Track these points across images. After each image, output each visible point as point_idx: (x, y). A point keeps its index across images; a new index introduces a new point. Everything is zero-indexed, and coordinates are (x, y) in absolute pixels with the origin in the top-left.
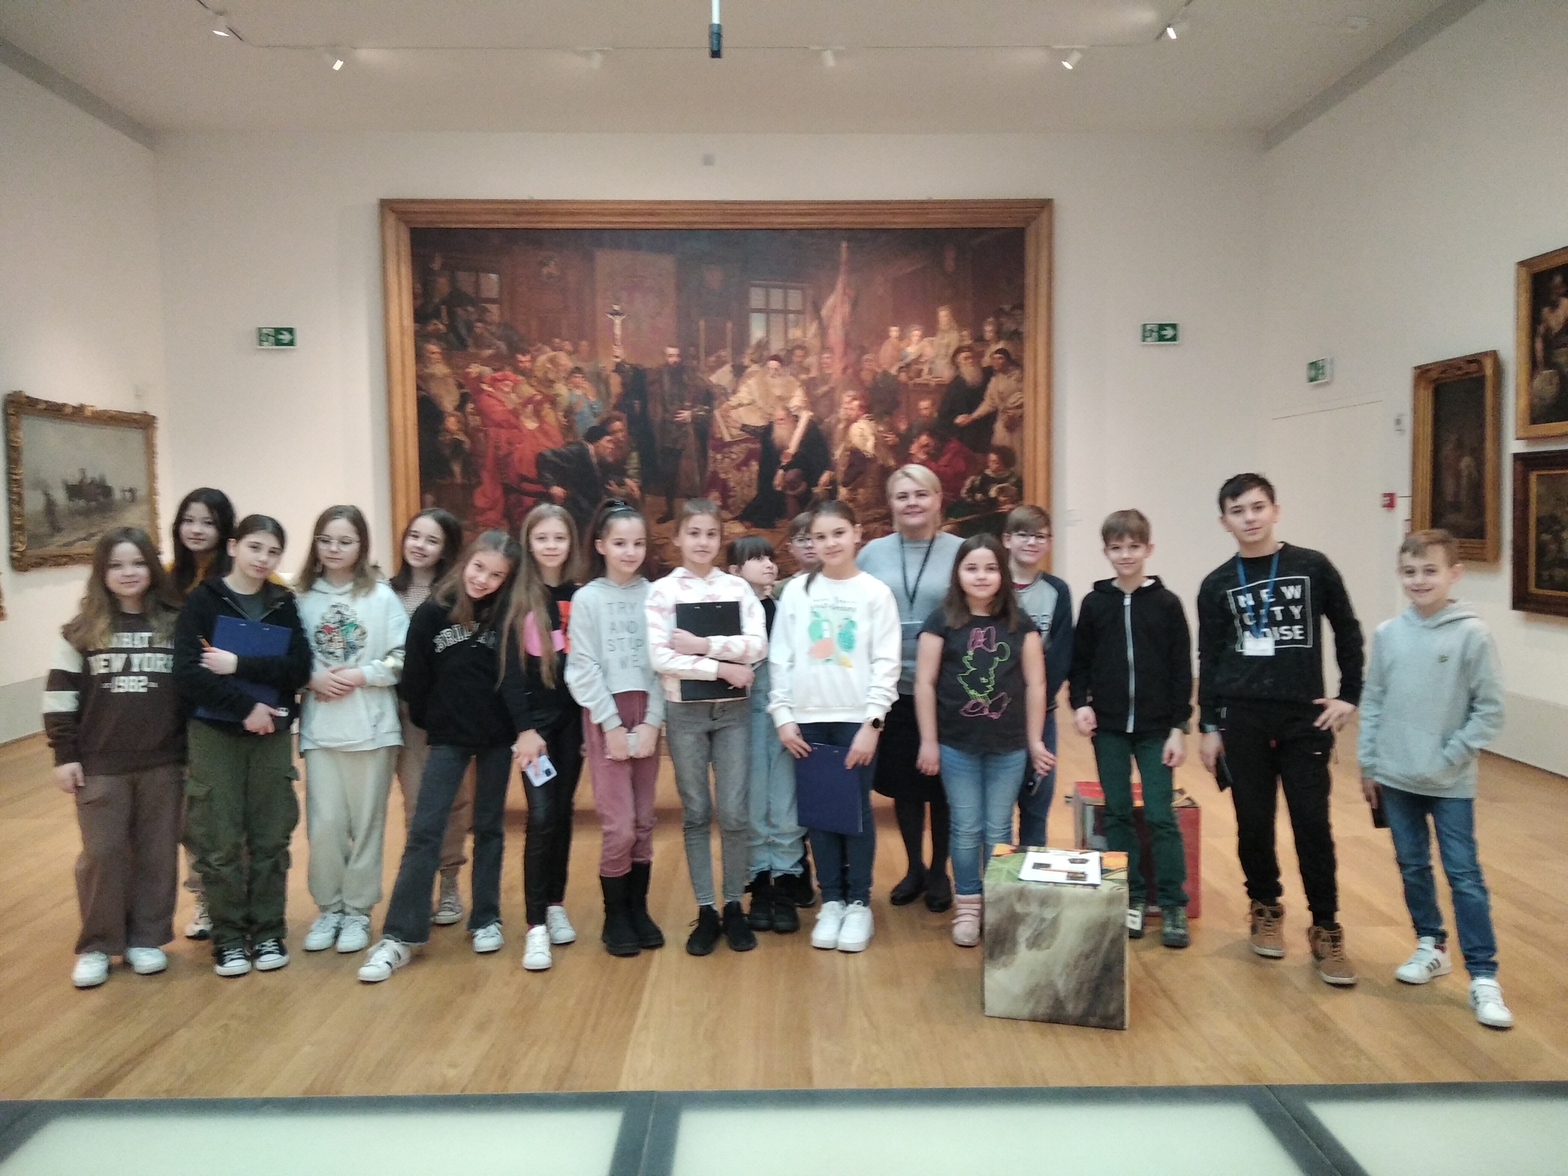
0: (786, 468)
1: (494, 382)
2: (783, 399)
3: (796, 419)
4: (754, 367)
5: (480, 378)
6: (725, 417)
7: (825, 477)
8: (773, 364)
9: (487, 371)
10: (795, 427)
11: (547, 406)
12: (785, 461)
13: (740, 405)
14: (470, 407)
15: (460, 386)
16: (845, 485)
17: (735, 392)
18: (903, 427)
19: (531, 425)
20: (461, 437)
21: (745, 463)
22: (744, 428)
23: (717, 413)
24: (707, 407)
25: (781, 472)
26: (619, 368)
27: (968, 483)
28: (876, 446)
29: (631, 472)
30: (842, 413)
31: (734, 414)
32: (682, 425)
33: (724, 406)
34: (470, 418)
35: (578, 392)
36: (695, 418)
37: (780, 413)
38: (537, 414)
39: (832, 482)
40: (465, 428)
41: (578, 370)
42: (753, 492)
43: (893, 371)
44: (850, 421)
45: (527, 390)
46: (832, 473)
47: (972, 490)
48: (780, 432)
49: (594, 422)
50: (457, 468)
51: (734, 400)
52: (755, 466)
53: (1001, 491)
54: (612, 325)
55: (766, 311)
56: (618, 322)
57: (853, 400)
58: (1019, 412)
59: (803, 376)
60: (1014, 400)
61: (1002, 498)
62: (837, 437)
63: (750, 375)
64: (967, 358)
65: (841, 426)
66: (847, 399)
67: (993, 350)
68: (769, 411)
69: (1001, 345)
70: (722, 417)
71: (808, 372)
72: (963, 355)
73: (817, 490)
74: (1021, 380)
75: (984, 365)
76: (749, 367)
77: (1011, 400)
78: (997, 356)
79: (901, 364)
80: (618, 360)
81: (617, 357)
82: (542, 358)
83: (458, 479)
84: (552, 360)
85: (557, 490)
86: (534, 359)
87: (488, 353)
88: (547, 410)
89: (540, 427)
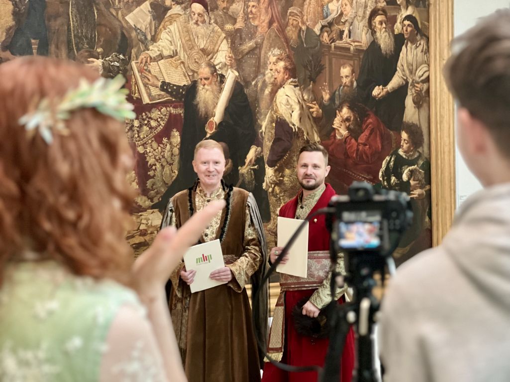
2: (208, 53)
3: (222, 79)
6: (144, 71)
7: (252, 153)
10: (221, 90)
12: (210, 132)
27: (384, 164)
28: (301, 117)
30: (268, 76)
33: (143, 56)
43: (317, 30)
44: (276, 87)
47: (388, 173)
53: (411, 174)
57: (279, 59)
58: (425, 86)
59: (229, 27)
60: (421, 73)
61: (412, 182)
62: (263, 104)
63: (172, 20)
64: (381, 23)
65: (267, 91)
66: (273, 59)
67: (404, 16)
68: (193, 67)
69: (410, 11)
70: (140, 71)
71: (234, 21)
72: (378, 18)
73: (243, 170)
74: (427, 51)
75: (396, 32)
76: (170, 8)
77: (419, 73)
78: (407, 22)
79: (324, 22)
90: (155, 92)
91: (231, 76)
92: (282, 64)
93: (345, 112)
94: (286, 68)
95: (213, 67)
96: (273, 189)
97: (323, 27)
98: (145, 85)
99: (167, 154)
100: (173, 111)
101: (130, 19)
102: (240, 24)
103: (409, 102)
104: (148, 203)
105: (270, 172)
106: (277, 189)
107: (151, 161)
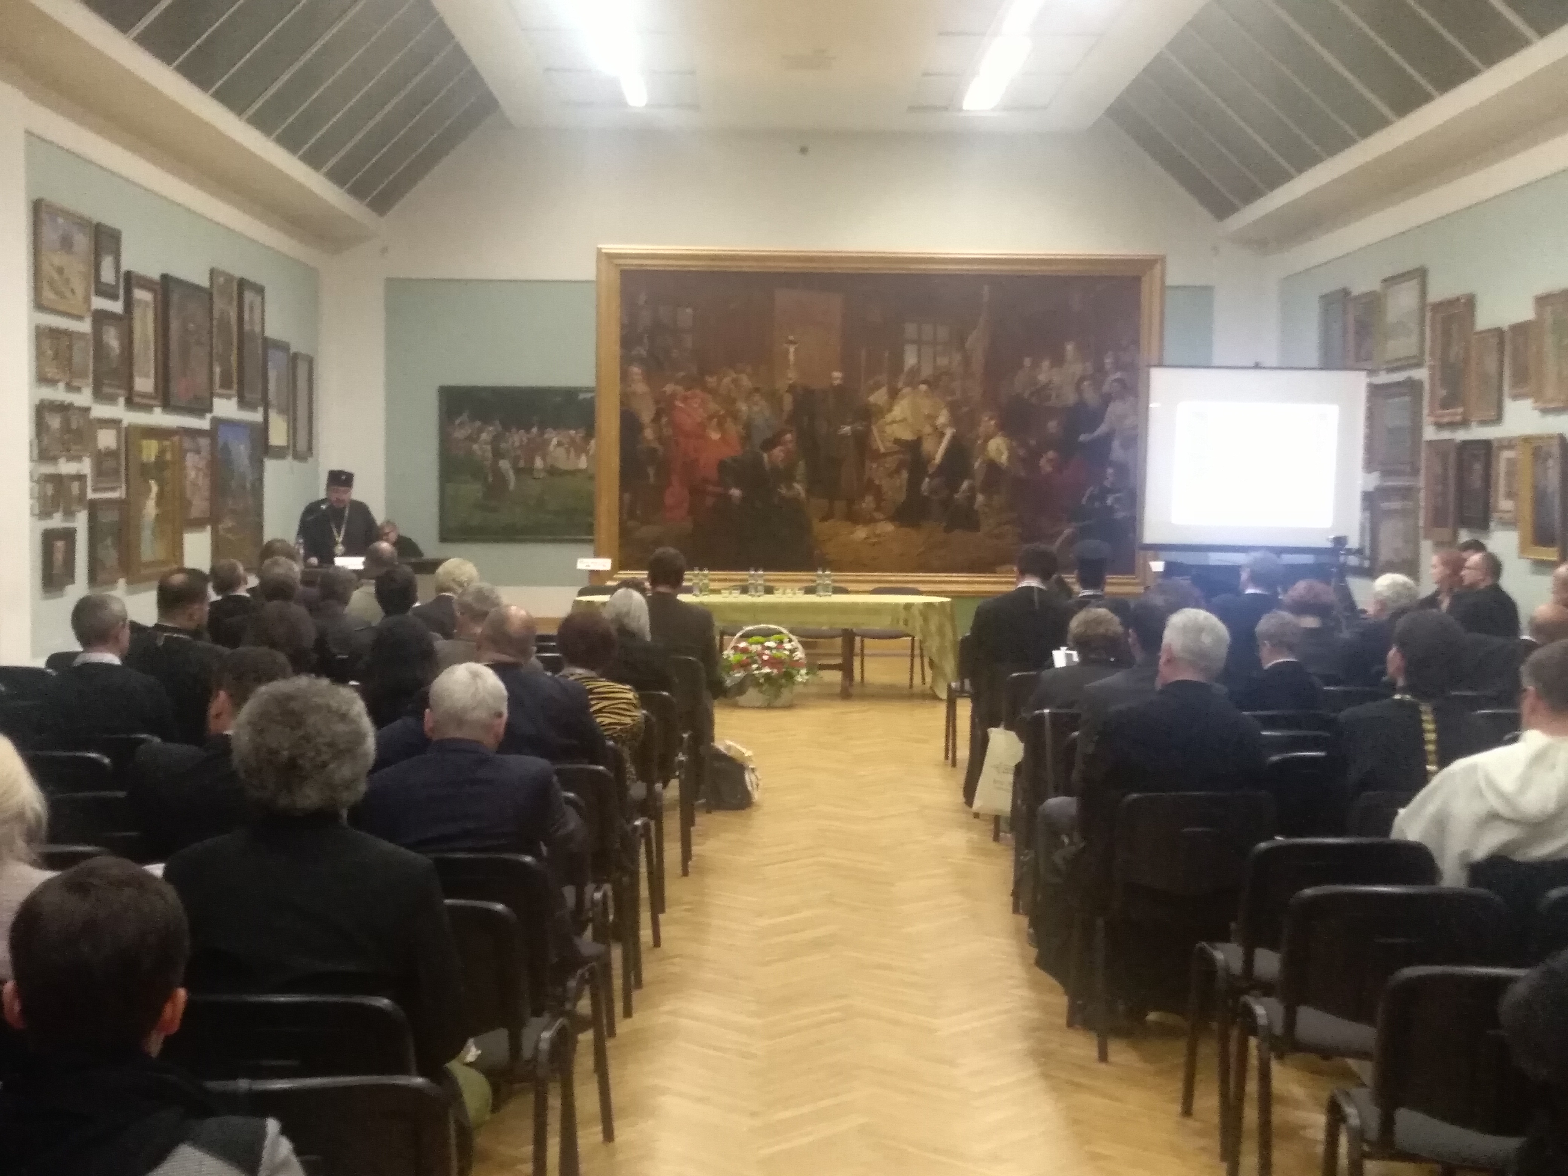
0: (932, 477)
1: (685, 399)
2: (932, 418)
4: (907, 390)
5: (673, 396)
6: (882, 432)
7: (965, 485)
8: (923, 387)
9: (679, 389)
10: (940, 443)
11: (729, 419)
12: (931, 470)
13: (894, 422)
14: (664, 420)
15: (657, 402)
16: (983, 491)
17: (890, 410)
19: (715, 436)
20: (655, 445)
21: (898, 471)
22: (897, 441)
23: (874, 429)
24: (864, 423)
26: (791, 389)
27: (1088, 493)
28: (1010, 458)
29: (798, 478)
30: (982, 429)
31: (889, 430)
32: (844, 437)
33: (881, 422)
34: (665, 430)
35: (756, 409)
36: (854, 432)
37: (928, 429)
38: (721, 426)
39: (972, 489)
40: (660, 439)
41: (757, 390)
42: (902, 497)
43: (1026, 395)
44: (988, 438)
45: (713, 406)
46: (971, 481)
47: (1092, 498)
48: (927, 445)
49: (769, 434)
50: (651, 471)
51: (889, 418)
52: (905, 475)
53: (1118, 500)
54: (787, 352)
55: (918, 342)
56: (792, 349)
57: (991, 419)
58: (1133, 433)
59: (948, 398)
60: (1129, 422)
62: (977, 450)
63: (903, 397)
64: (1089, 386)
65: (980, 441)
66: (985, 418)
67: (1111, 380)
68: (919, 427)
70: (878, 431)
71: (953, 394)
73: (957, 496)
74: (1135, 405)
75: (1104, 392)
76: (902, 389)
77: (1127, 422)
79: (1032, 390)
80: (791, 382)
81: (790, 379)
82: (727, 380)
83: (652, 480)
84: (735, 381)
85: (736, 492)
86: (720, 380)
87: (682, 374)
88: (729, 424)
89: (723, 438)
95: (935, 427)
96: (983, 509)
97: (1031, 393)
102: (958, 396)
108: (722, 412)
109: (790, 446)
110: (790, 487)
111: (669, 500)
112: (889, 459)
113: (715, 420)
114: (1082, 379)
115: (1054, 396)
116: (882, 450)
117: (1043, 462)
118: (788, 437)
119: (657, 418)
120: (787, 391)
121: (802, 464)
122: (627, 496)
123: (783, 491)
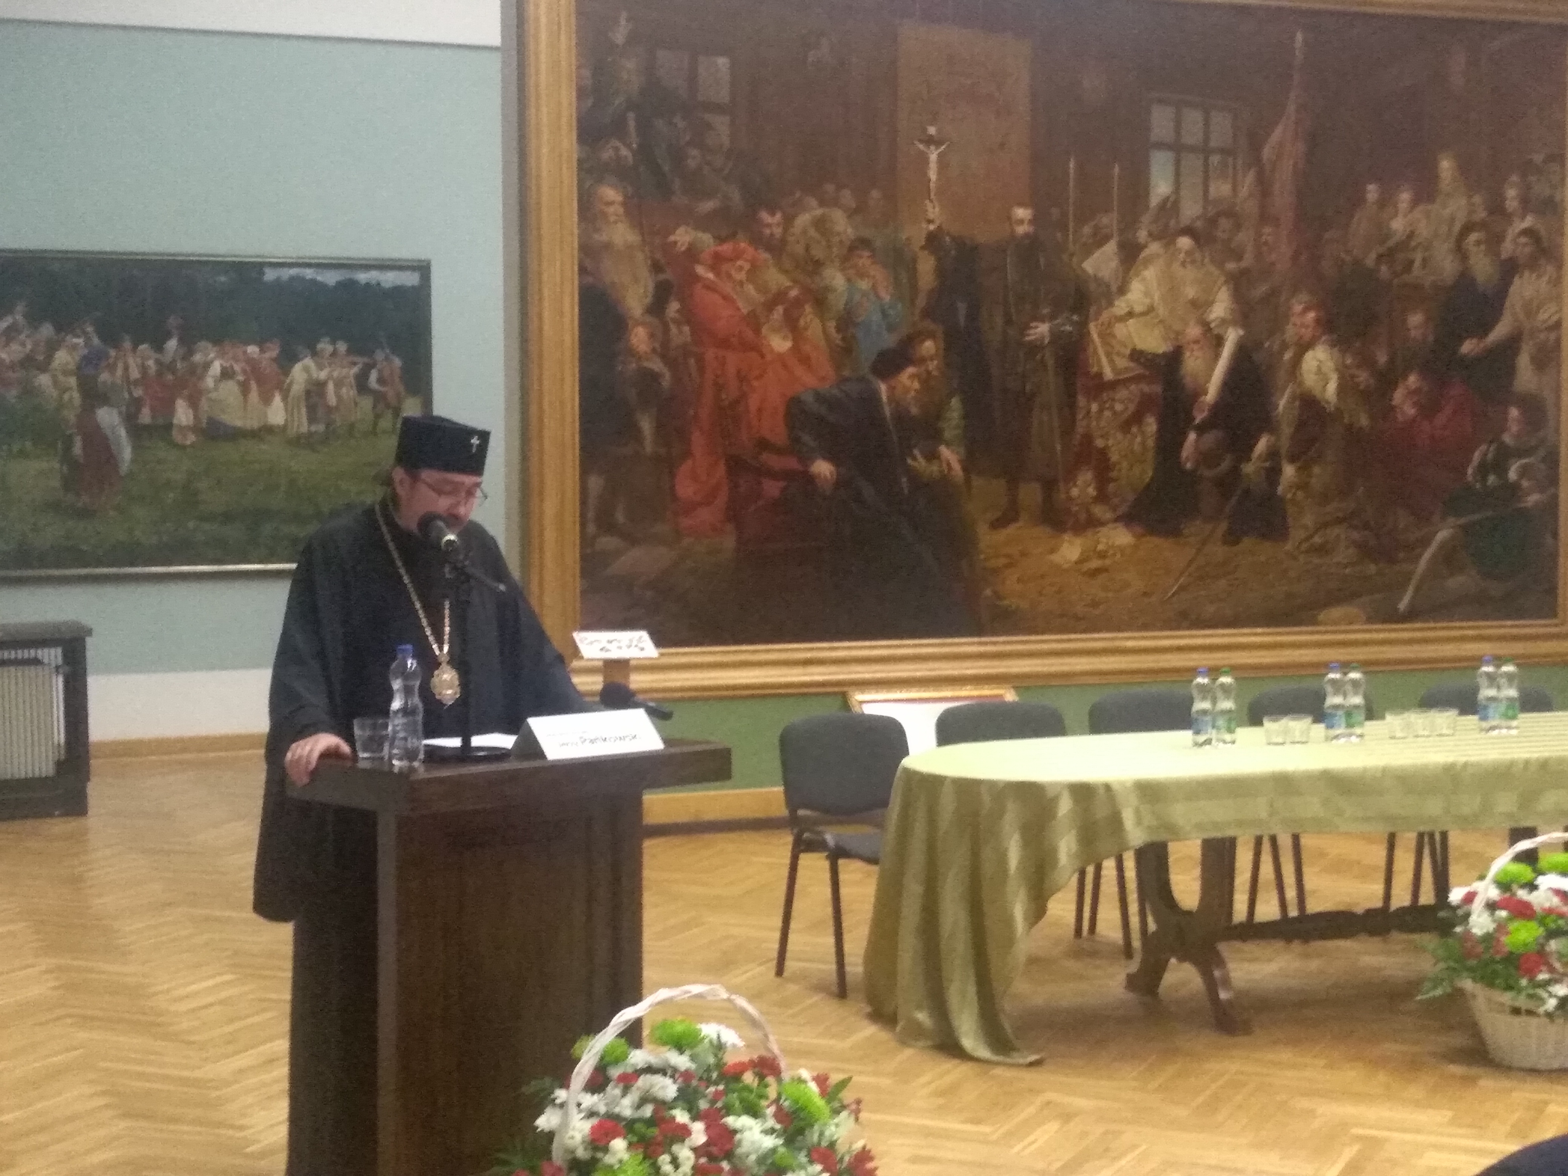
0: (1201, 429)
1: (717, 262)
2: (1200, 306)
3: (1219, 341)
4: (1154, 248)
5: (692, 254)
6: (1107, 335)
7: (1262, 445)
8: (1185, 242)
9: (706, 239)
10: (1217, 356)
11: (808, 309)
12: (1199, 417)
13: (1130, 314)
14: (673, 307)
15: (656, 268)
16: (1292, 459)
17: (1122, 290)
18: (1382, 358)
19: (780, 344)
20: (656, 365)
21: (1137, 418)
22: (1137, 355)
23: (1094, 330)
24: (1075, 318)
25: (1192, 436)
26: (933, 241)
27: (1477, 456)
28: (1341, 390)
29: (948, 434)
30: (1290, 333)
31: (1120, 330)
32: (1034, 348)
33: (1105, 316)
34: (674, 329)
35: (864, 285)
36: (1056, 336)
37: (1194, 331)
38: (792, 324)
39: (1273, 454)
40: (664, 352)
41: (863, 243)
42: (1145, 472)
43: (1370, 261)
44: (1304, 347)
45: (775, 279)
46: (1273, 439)
47: (1483, 469)
48: (1192, 363)
49: (890, 341)
50: (646, 425)
51: (1120, 306)
52: (1151, 425)
53: (1524, 472)
54: (925, 161)
55: (1177, 148)
56: (933, 157)
57: (1306, 310)
58: (1553, 336)
59: (1231, 266)
60: (1546, 316)
61: (1525, 483)
62: (1282, 375)
63: (1148, 262)
64: (1478, 243)
65: (1288, 356)
66: (1298, 308)
67: (1517, 231)
68: (1177, 326)
69: (1528, 222)
70: (1100, 335)
71: (1239, 258)
72: (1474, 237)
73: (1249, 468)
74: (1557, 282)
75: (1504, 256)
76: (1145, 246)
77: (1543, 316)
78: (1523, 240)
79: (1381, 250)
80: (932, 227)
81: (930, 222)
82: (803, 220)
83: (649, 446)
84: (820, 224)
85: (823, 468)
86: (789, 221)
87: (708, 206)
88: (809, 317)
89: (796, 349)
90: (1122, 363)
91: (1232, 337)
92: (1311, 315)
93: (1413, 380)
94: (1318, 321)
95: (1206, 326)
96: (1294, 494)
97: (1380, 257)
98: (1108, 355)
99: (1137, 447)
100: (1146, 388)
101: (1089, 266)
102: (1248, 260)
103: (1524, 361)
104: (1109, 515)
105: (1289, 471)
106: (1300, 494)
107: (1114, 457)
108: (794, 293)
109: (932, 365)
110: (932, 456)
111: (686, 489)
112: (1122, 393)
113: (780, 309)
114: (1467, 229)
115: (1417, 263)
116: (1109, 374)
117: (1398, 396)
118: (929, 346)
119: (657, 307)
120: (923, 248)
121: (955, 402)
122: (596, 483)
123: (918, 462)
